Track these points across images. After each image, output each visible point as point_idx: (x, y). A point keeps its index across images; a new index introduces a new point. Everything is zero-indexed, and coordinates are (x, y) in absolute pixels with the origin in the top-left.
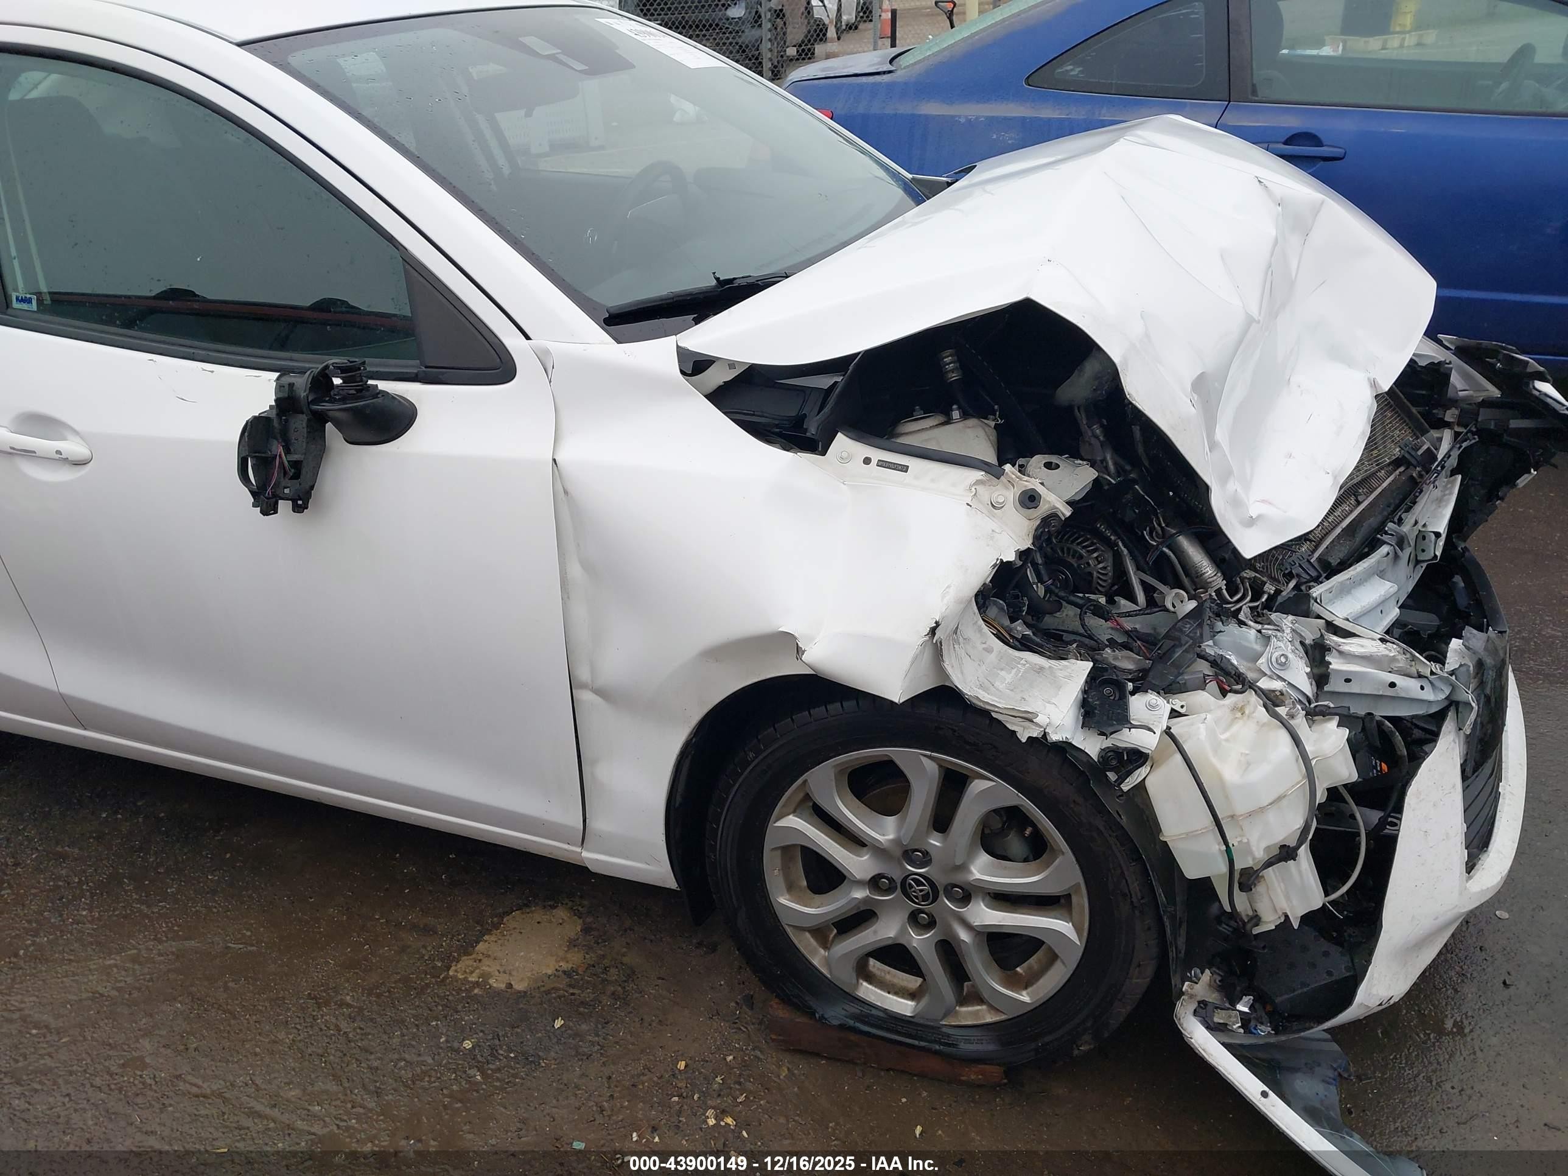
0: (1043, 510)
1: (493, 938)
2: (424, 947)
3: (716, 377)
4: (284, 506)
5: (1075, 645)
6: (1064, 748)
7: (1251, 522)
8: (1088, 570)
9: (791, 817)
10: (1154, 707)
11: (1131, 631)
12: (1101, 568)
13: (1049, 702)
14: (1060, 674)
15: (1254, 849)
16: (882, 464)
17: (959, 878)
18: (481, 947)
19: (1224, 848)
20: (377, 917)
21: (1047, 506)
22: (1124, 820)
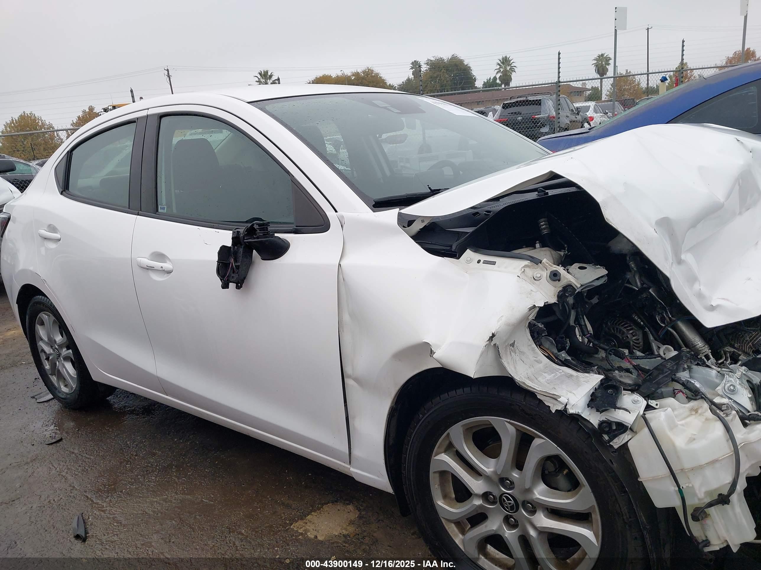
0: (563, 283)
1: (316, 514)
2: (284, 513)
3: (417, 227)
4: (232, 285)
5: (596, 367)
6: (576, 418)
7: (712, 308)
8: (628, 340)
9: (443, 454)
10: (636, 402)
11: (636, 365)
12: (635, 339)
13: (571, 392)
14: (582, 380)
15: (697, 492)
16: (485, 262)
17: (528, 497)
18: (309, 517)
19: (677, 489)
20: (268, 497)
21: (566, 281)
22: (615, 466)
